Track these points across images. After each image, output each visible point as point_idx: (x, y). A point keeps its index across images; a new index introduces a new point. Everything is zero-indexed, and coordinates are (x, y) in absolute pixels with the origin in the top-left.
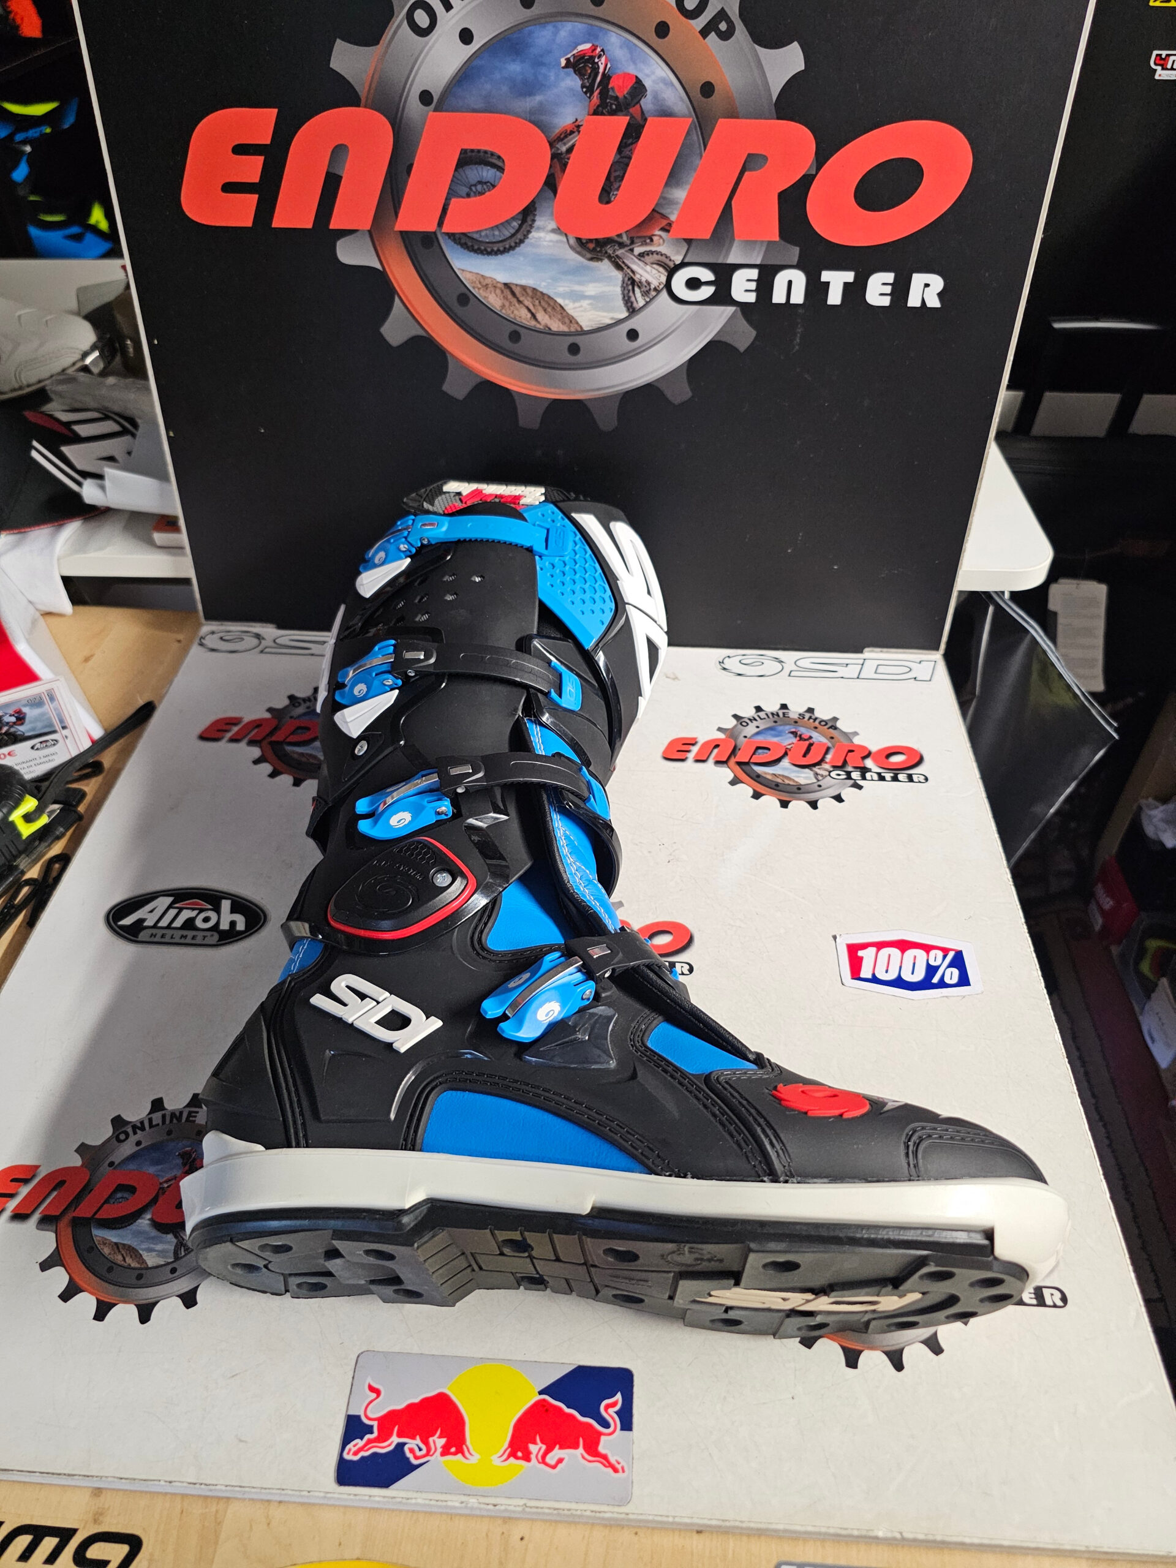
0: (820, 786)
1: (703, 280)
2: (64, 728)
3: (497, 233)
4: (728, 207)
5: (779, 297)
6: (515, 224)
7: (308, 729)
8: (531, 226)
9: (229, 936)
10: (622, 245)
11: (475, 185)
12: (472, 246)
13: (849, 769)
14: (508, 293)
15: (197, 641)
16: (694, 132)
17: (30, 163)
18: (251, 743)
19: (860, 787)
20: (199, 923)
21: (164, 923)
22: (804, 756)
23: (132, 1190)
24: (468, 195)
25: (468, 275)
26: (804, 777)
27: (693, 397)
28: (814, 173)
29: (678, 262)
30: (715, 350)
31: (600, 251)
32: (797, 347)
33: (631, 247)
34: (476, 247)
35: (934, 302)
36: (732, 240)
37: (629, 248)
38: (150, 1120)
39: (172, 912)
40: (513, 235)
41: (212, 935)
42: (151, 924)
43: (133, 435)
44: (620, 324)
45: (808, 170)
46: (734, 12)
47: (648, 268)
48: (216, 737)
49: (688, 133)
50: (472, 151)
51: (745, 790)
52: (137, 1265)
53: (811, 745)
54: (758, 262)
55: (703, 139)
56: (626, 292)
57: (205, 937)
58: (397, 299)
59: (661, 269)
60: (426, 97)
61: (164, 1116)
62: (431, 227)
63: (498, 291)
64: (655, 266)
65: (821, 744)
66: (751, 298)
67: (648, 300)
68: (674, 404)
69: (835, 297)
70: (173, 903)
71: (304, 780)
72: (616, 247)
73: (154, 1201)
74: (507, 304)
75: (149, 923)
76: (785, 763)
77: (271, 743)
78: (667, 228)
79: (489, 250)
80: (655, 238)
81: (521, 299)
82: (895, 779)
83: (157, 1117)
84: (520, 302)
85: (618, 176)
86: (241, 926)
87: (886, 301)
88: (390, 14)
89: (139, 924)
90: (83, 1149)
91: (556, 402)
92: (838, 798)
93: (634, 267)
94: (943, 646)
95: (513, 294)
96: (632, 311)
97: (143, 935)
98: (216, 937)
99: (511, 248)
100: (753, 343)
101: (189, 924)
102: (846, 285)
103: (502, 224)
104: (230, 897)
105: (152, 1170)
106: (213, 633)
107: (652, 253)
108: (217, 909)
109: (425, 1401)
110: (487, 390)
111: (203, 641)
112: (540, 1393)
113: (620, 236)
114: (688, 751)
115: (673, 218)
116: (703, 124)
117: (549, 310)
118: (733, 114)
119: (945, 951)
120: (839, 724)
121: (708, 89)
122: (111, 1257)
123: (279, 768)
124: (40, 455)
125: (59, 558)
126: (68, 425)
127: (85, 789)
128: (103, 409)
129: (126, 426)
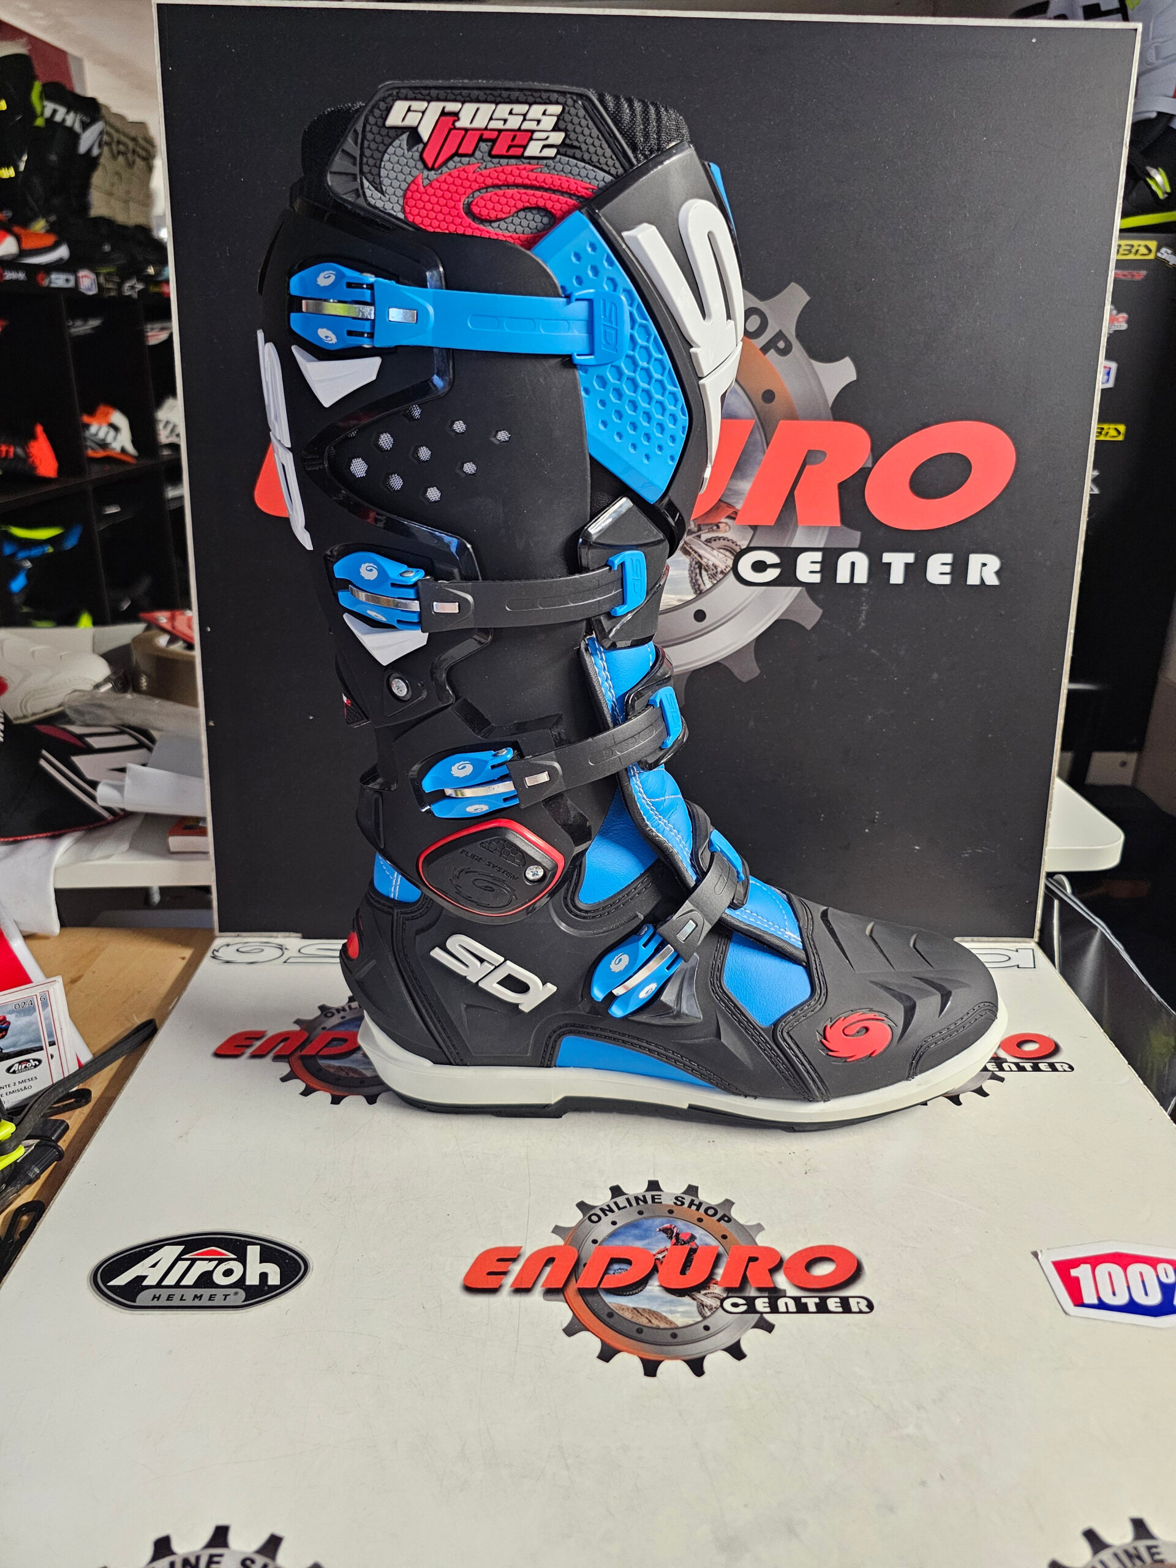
1: (769, 563)
2: (52, 1044)
4: (790, 499)
5: (843, 577)
7: (345, 1040)
9: (260, 1293)
15: (209, 955)
16: (757, 431)
17: (27, 577)
18: (277, 1058)
19: (1002, 1080)
20: (218, 1278)
21: (171, 1280)
27: (760, 675)
28: (870, 466)
30: (781, 628)
32: (863, 624)
33: (699, 533)
35: (992, 580)
36: (796, 526)
37: (694, 535)
39: (182, 1266)
41: (236, 1293)
43: (150, 749)
44: (687, 605)
46: (791, 333)
47: (715, 552)
48: (236, 1053)
54: (822, 546)
57: (226, 1296)
59: (728, 553)
64: (721, 551)
66: (816, 579)
67: (715, 582)
68: (740, 681)
69: (897, 576)
70: (183, 1253)
71: (344, 1097)
78: (733, 516)
80: (721, 525)
86: (274, 1279)
87: (946, 580)
89: (137, 1284)
93: (701, 552)
94: (1037, 933)
96: (700, 593)
97: (143, 1298)
98: (242, 1294)
100: (818, 622)
101: (205, 1280)
102: (907, 565)
104: (257, 1241)
106: (228, 945)
107: (719, 538)
108: (242, 1259)
111: (215, 953)
115: (739, 507)
116: (766, 426)
118: (793, 416)
121: (769, 396)
124: (48, 764)
125: (56, 869)
126: (81, 737)
127: (67, 1121)
128: (120, 724)
129: (144, 740)
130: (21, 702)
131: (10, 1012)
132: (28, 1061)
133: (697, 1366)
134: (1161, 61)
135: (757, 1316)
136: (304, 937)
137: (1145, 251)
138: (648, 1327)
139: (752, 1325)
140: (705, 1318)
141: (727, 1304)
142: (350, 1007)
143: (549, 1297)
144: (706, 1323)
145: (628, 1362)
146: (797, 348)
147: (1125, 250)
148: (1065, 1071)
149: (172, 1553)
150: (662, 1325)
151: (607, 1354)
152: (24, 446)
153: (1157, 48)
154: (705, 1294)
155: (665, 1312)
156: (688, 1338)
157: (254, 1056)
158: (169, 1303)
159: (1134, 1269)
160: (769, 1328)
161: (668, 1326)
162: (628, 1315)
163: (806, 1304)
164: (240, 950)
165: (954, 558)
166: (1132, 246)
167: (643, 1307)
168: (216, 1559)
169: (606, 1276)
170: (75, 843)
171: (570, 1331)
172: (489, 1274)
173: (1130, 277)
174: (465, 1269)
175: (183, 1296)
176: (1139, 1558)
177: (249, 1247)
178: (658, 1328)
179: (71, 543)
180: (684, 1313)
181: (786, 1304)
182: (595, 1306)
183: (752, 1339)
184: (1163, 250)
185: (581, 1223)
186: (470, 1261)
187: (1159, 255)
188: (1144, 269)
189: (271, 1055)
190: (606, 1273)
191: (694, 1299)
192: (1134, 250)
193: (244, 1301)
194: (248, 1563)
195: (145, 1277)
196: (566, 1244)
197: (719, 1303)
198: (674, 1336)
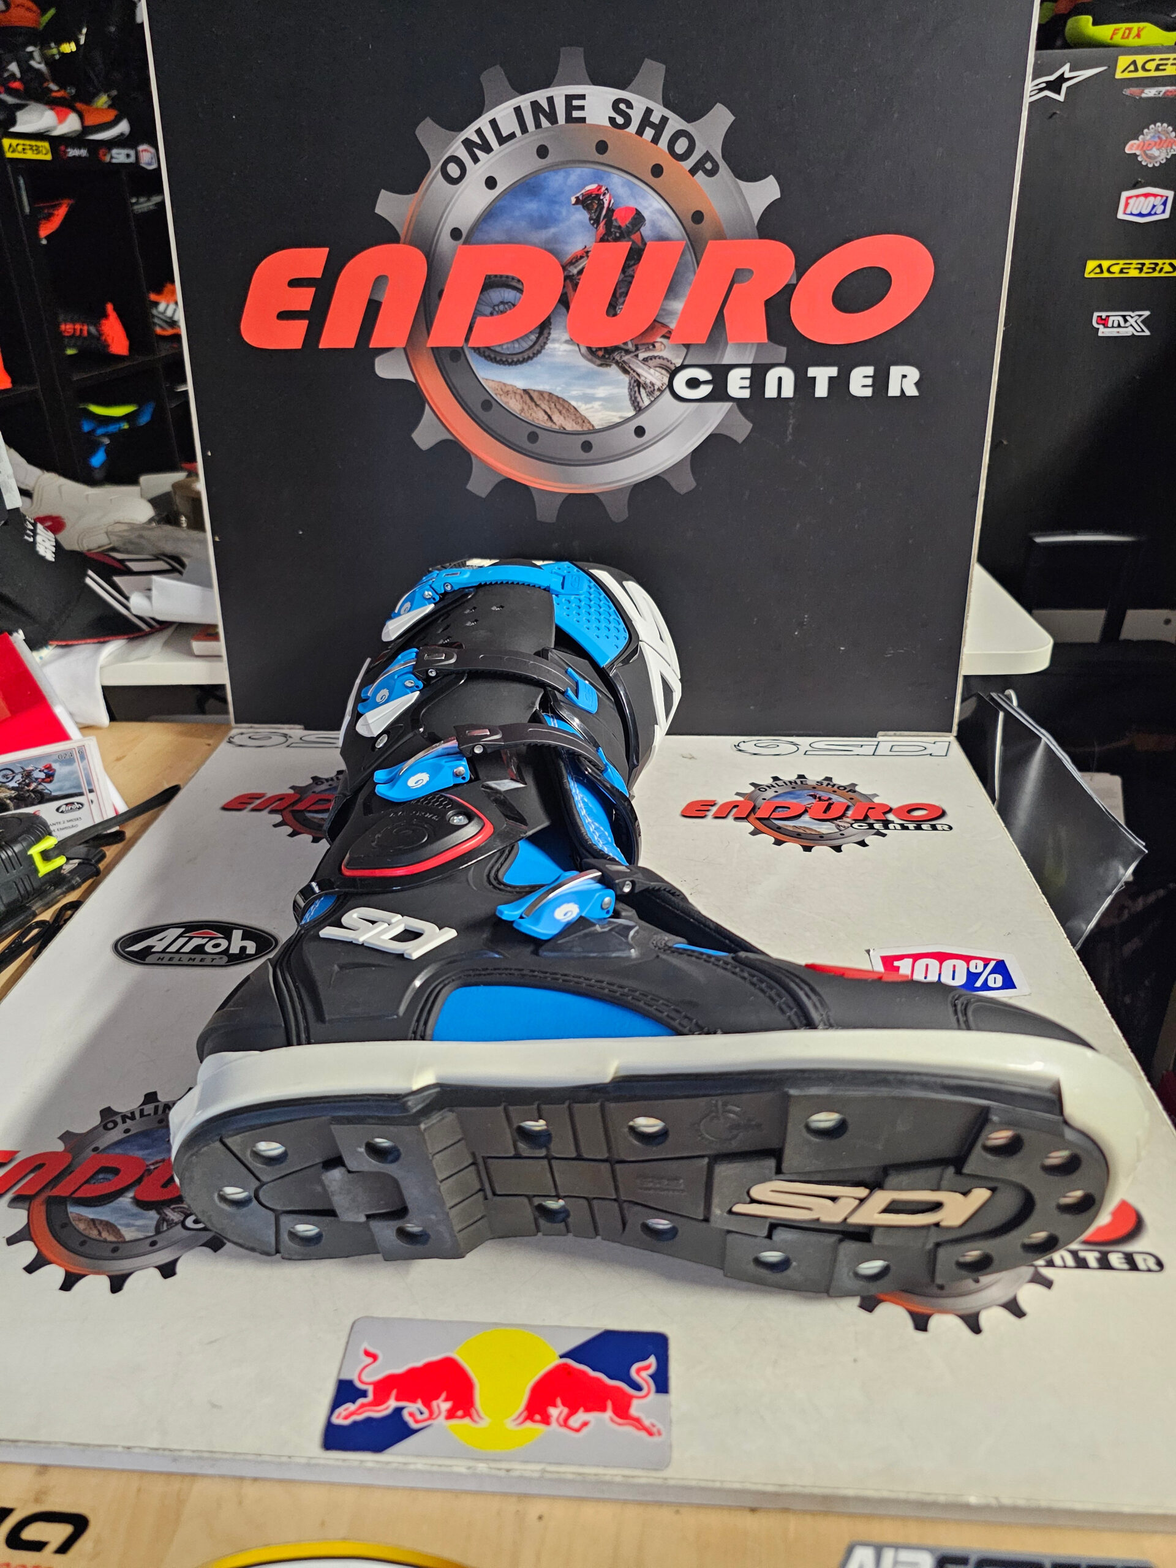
0: (842, 834)
1: (701, 380)
2: (91, 791)
3: (517, 345)
5: (771, 392)
6: (533, 337)
8: (547, 339)
10: (627, 352)
11: (498, 305)
12: (495, 358)
13: (872, 822)
14: (526, 398)
15: (227, 739)
16: (688, 252)
17: (107, 453)
18: (272, 812)
19: (884, 835)
20: (209, 948)
22: (825, 812)
23: (116, 1171)
24: (492, 314)
25: (491, 384)
26: (826, 828)
27: (697, 486)
28: (795, 282)
29: (678, 365)
30: (715, 442)
31: (609, 358)
32: (790, 437)
34: (498, 359)
35: (912, 391)
36: (726, 344)
37: (633, 354)
39: (182, 941)
40: (531, 347)
42: (160, 950)
43: (181, 573)
45: (790, 280)
47: (652, 371)
49: (683, 254)
50: (496, 276)
51: (767, 839)
52: (114, 1239)
53: (830, 805)
54: (750, 362)
56: (633, 393)
57: (213, 959)
58: (427, 407)
59: (664, 372)
60: (456, 234)
62: (459, 343)
63: (518, 397)
64: (658, 369)
65: (842, 804)
66: (746, 394)
68: (680, 494)
69: (821, 390)
70: (184, 933)
72: (623, 354)
73: (139, 1181)
74: (526, 408)
75: (159, 948)
76: (806, 818)
77: (293, 812)
79: (510, 360)
80: (656, 345)
81: (538, 403)
82: (918, 828)
84: (537, 405)
85: (623, 293)
87: (868, 392)
88: (426, 167)
90: (66, 1137)
91: (571, 497)
92: (863, 844)
93: (639, 371)
94: (955, 728)
95: (531, 398)
96: (639, 410)
98: (225, 959)
99: (530, 358)
100: (749, 436)
101: (199, 949)
102: (831, 379)
103: (521, 338)
105: (139, 1154)
106: (242, 734)
107: (655, 357)
108: (228, 937)
109: (429, 1366)
110: (508, 487)
112: (562, 1357)
113: (626, 344)
114: (708, 810)
115: (673, 326)
117: (564, 411)
119: (986, 961)
120: (857, 789)
122: (86, 1233)
123: (297, 829)
124: (93, 581)
125: (101, 668)
126: (122, 561)
127: (105, 852)
128: (155, 551)
129: (175, 566)
131: (55, 761)
132: (73, 803)
136: (306, 728)
152: (97, 324)
157: (253, 810)
170: (119, 647)
177: (234, 931)
179: (145, 418)
189: (268, 809)
195: (153, 947)
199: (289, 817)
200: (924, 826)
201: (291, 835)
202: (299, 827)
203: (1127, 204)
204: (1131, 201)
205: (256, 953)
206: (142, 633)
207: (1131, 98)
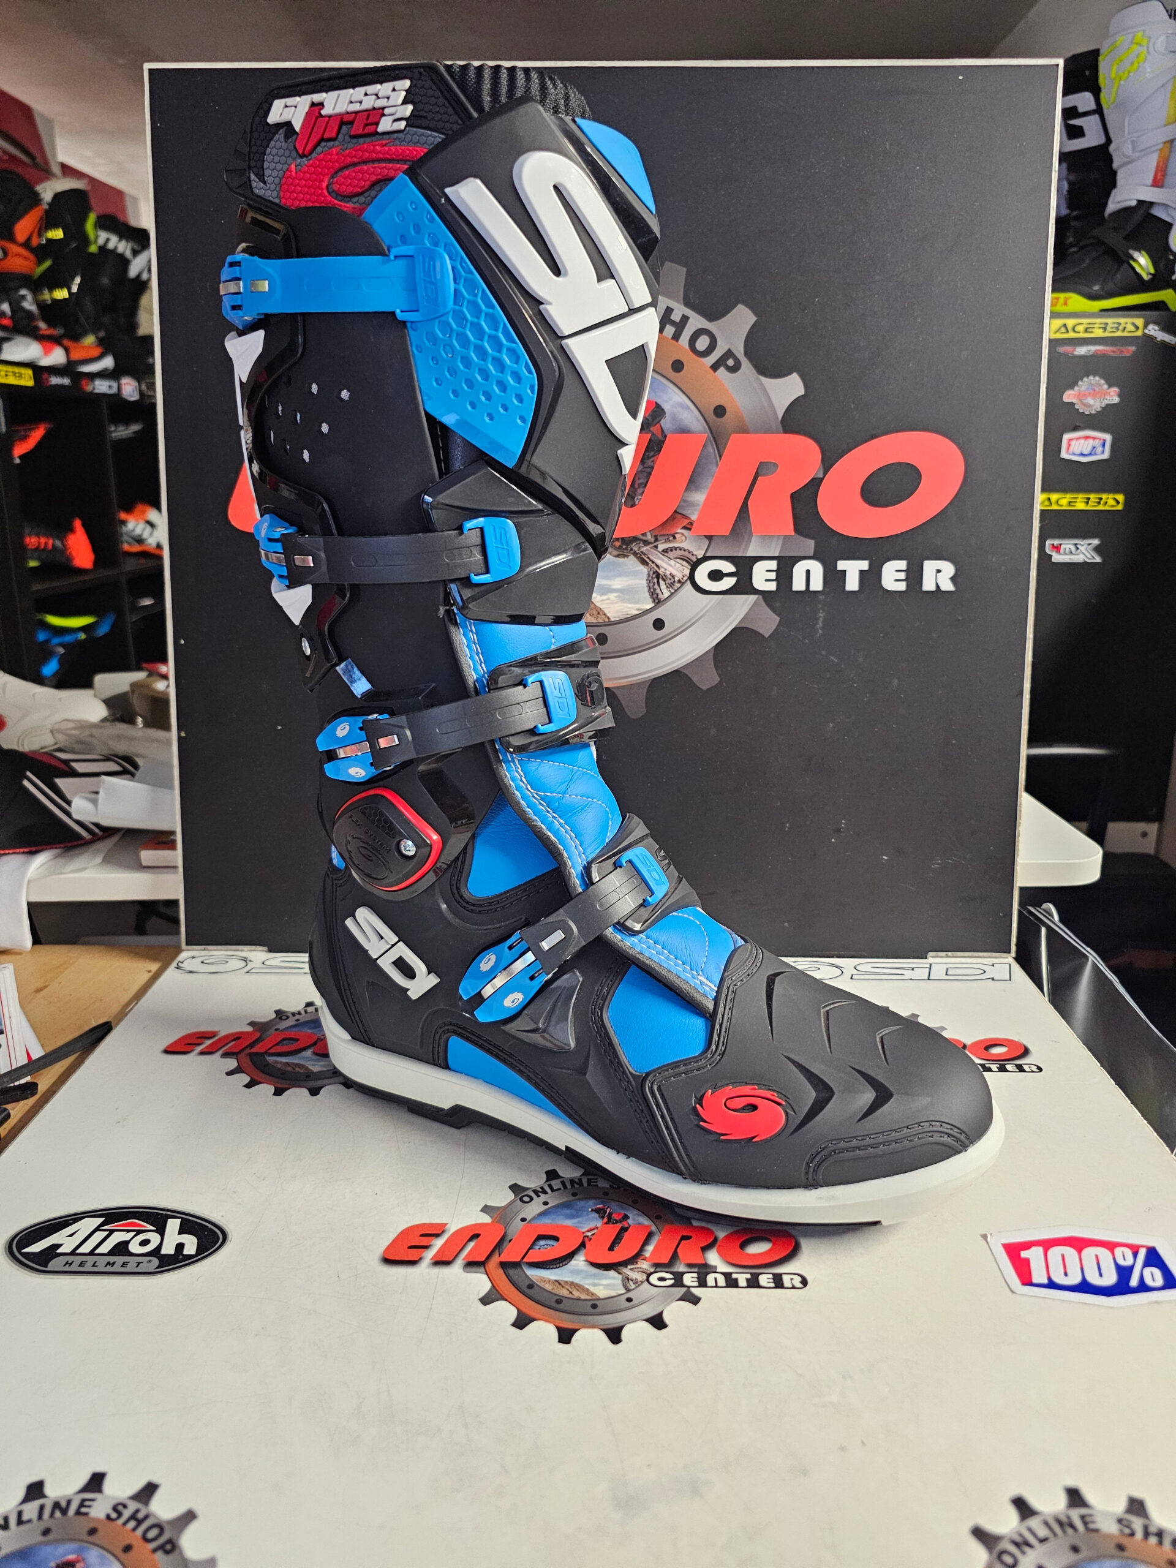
4: (744, 509)
5: (798, 584)
10: (646, 543)
15: (173, 966)
16: (710, 445)
17: (60, 662)
18: (226, 1055)
20: (134, 1247)
21: (86, 1248)
27: (720, 682)
28: (821, 476)
29: (699, 557)
30: (740, 636)
31: (626, 549)
32: (820, 631)
33: (655, 544)
35: (947, 586)
36: (751, 535)
37: (651, 546)
38: (20, 1514)
39: (99, 1236)
41: (150, 1261)
42: (69, 1251)
43: (133, 775)
44: (645, 615)
45: (816, 474)
46: (739, 351)
47: (672, 562)
49: (705, 446)
54: (776, 555)
55: (718, 451)
56: (651, 584)
57: (139, 1263)
59: (684, 563)
61: (42, 1508)
64: (678, 560)
66: (772, 587)
67: (673, 591)
68: (701, 689)
69: (852, 583)
70: (102, 1224)
72: (641, 545)
75: (66, 1249)
78: (689, 526)
80: (677, 536)
83: (31, 1510)
85: (642, 483)
86: (191, 1247)
87: (902, 587)
89: (52, 1252)
93: (659, 562)
94: (1014, 948)
96: (658, 602)
97: (55, 1264)
98: (155, 1262)
100: (776, 630)
101: (122, 1249)
102: (862, 572)
106: (193, 958)
107: (676, 549)
108: (161, 1231)
111: (180, 964)
113: (644, 534)
115: (694, 517)
116: (718, 438)
118: (743, 430)
121: (720, 411)
123: (256, 1078)
124: (32, 784)
125: (29, 882)
126: (66, 762)
127: (11, 1111)
128: (106, 752)
129: (127, 766)
130: (19, 739)
133: (614, 1335)
134: (1137, 154)
135: (684, 1290)
136: (270, 951)
137: (1133, 329)
138: (569, 1298)
139: (678, 1298)
140: (628, 1290)
141: (654, 1279)
142: (306, 1012)
143: (469, 1269)
144: (629, 1295)
145: (544, 1330)
146: (746, 365)
147: (1112, 328)
148: (1033, 1072)
149: (44, 1496)
150: (583, 1296)
151: (521, 1323)
152: (62, 539)
153: (1133, 142)
154: (631, 1269)
155: (587, 1284)
156: (609, 1309)
157: (202, 1053)
158: (81, 1269)
159: (1089, 1253)
160: (695, 1300)
161: (588, 1298)
162: (548, 1287)
163: (736, 1280)
164: (205, 961)
165: (908, 565)
166: (1119, 324)
167: (566, 1279)
168: (87, 1503)
169: (531, 1251)
170: (51, 860)
171: (486, 1301)
172: (410, 1247)
173: (1118, 353)
174: (386, 1243)
175: (95, 1262)
176: (1072, 1526)
177: (170, 1220)
178: (579, 1299)
179: (103, 630)
180: (607, 1286)
181: (716, 1279)
182: (515, 1278)
183: (675, 1311)
184: (1151, 327)
185: (511, 1203)
186: (392, 1236)
187: (1146, 331)
188: (1131, 345)
189: (220, 1052)
190: (531, 1248)
191: (619, 1273)
192: (1121, 328)
193: (157, 1268)
194: (120, 1508)
195: (59, 1246)
196: (493, 1222)
197: (645, 1277)
198: (594, 1306)
199: (247, 1062)
200: (1008, 1067)
201: (248, 1086)
202: (259, 1076)
203: (1069, 445)
204: (1073, 443)
205: (198, 1253)
206: (82, 842)
207: (1065, 355)
